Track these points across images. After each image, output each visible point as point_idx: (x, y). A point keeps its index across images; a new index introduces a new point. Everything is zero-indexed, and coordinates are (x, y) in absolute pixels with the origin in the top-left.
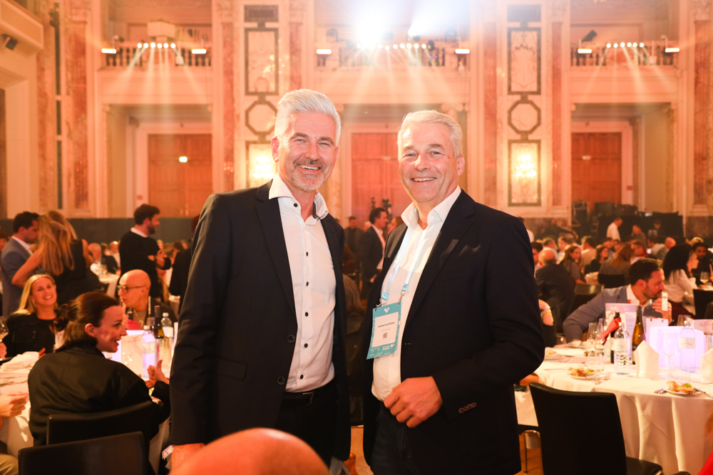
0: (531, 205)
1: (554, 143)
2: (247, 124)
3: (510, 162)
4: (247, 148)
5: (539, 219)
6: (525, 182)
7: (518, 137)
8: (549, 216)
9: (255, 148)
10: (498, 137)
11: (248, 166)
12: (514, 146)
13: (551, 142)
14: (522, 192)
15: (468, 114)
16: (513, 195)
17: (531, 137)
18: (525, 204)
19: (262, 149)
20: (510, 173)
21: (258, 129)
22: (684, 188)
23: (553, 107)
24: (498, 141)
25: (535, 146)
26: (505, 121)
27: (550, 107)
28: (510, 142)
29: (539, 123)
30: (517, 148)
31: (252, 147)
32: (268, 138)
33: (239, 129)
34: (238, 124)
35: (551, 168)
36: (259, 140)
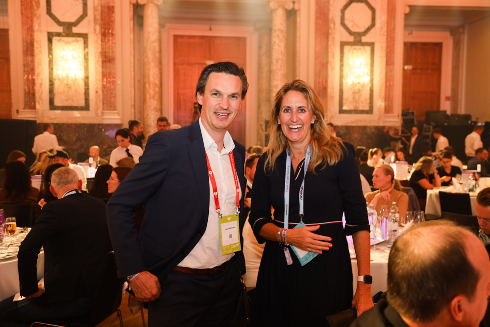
0: (363, 112)
1: (387, 47)
2: (49, 12)
3: (342, 66)
4: (50, 41)
5: (370, 127)
6: (358, 87)
7: (351, 39)
8: (381, 124)
9: (59, 41)
10: (330, 38)
11: (51, 62)
12: (346, 48)
13: (385, 45)
14: (354, 98)
15: (298, 13)
16: (344, 101)
17: (364, 39)
18: (356, 111)
19: (67, 43)
20: (341, 77)
21: (62, 19)
23: (388, 8)
24: (330, 42)
25: (368, 49)
26: (338, 21)
27: (385, 7)
28: (343, 44)
29: (373, 25)
30: (349, 51)
31: (55, 40)
32: (75, 30)
33: (39, 18)
34: (38, 12)
35: (384, 73)
36: (64, 32)
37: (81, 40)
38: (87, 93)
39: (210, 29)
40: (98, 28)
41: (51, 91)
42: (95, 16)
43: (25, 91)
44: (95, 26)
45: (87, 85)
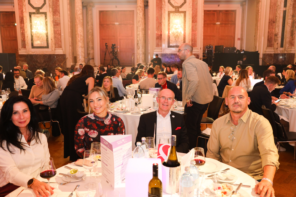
1: (193, 14)
2: (29, 3)
3: (169, 24)
4: (30, 16)
6: (176, 34)
7: (174, 10)
9: (34, 16)
10: (163, 10)
11: (31, 26)
12: (171, 14)
13: (191, 12)
14: (175, 40)
16: (170, 41)
17: (180, 10)
18: (177, 46)
19: (38, 17)
20: (169, 29)
21: (35, 6)
22: (263, 38)
24: (163, 12)
25: (183, 14)
26: (166, 1)
28: (169, 13)
29: (185, 2)
30: (173, 16)
31: (32, 15)
32: (41, 11)
33: (25, 6)
34: (24, 3)
35: (191, 27)
36: (36, 12)
37: (44, 15)
38: (47, 40)
39: (116, 7)
40: (51, 9)
41: (32, 40)
42: (49, 4)
43: (21, 40)
44: (49, 8)
45: (47, 36)
